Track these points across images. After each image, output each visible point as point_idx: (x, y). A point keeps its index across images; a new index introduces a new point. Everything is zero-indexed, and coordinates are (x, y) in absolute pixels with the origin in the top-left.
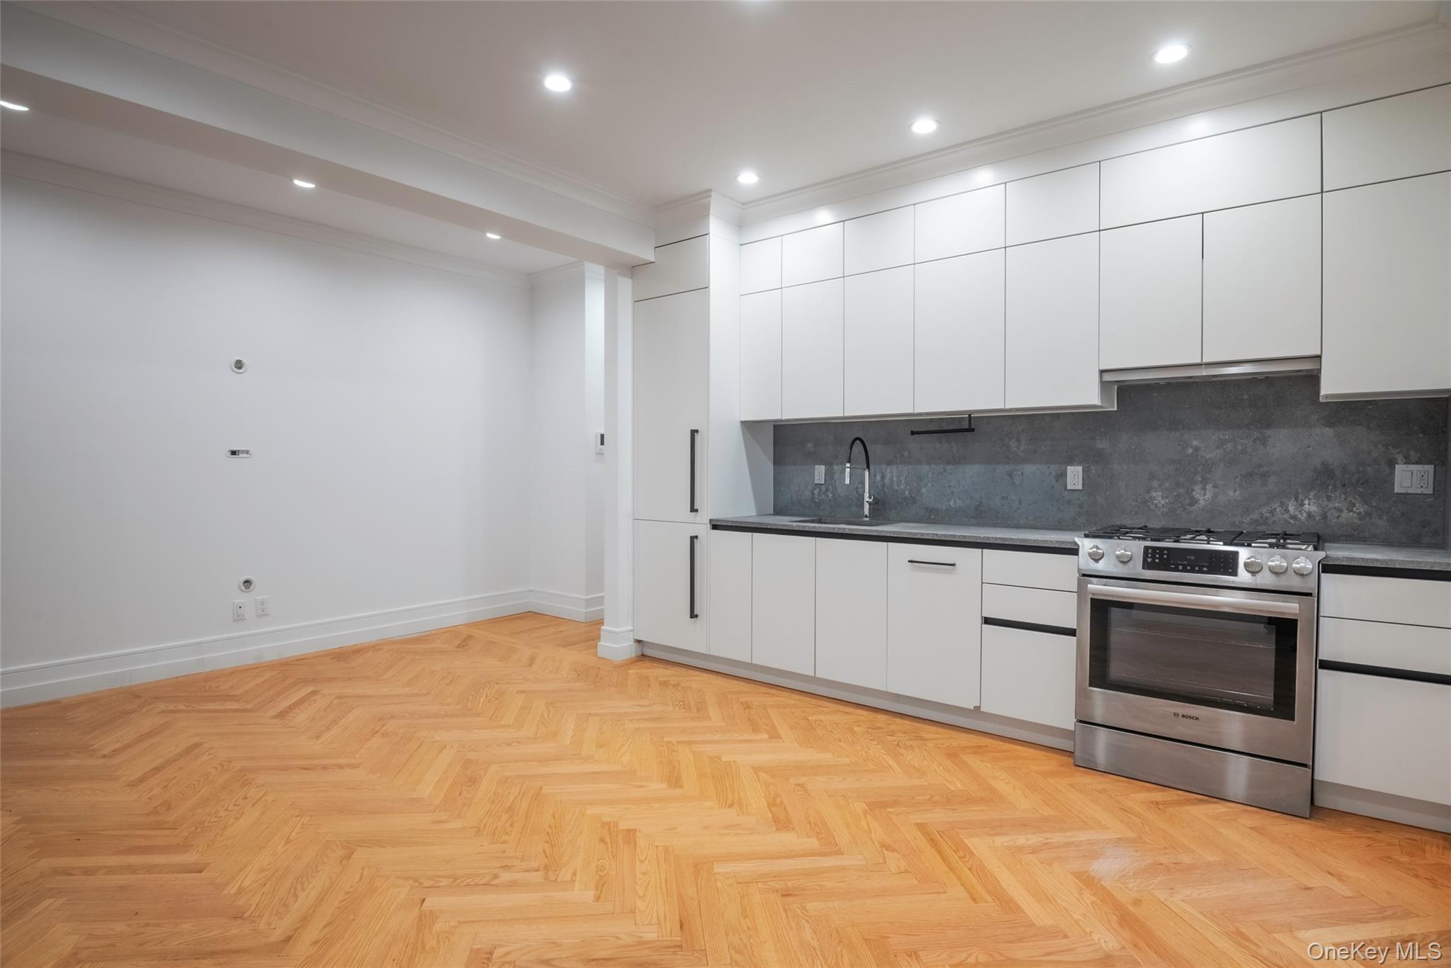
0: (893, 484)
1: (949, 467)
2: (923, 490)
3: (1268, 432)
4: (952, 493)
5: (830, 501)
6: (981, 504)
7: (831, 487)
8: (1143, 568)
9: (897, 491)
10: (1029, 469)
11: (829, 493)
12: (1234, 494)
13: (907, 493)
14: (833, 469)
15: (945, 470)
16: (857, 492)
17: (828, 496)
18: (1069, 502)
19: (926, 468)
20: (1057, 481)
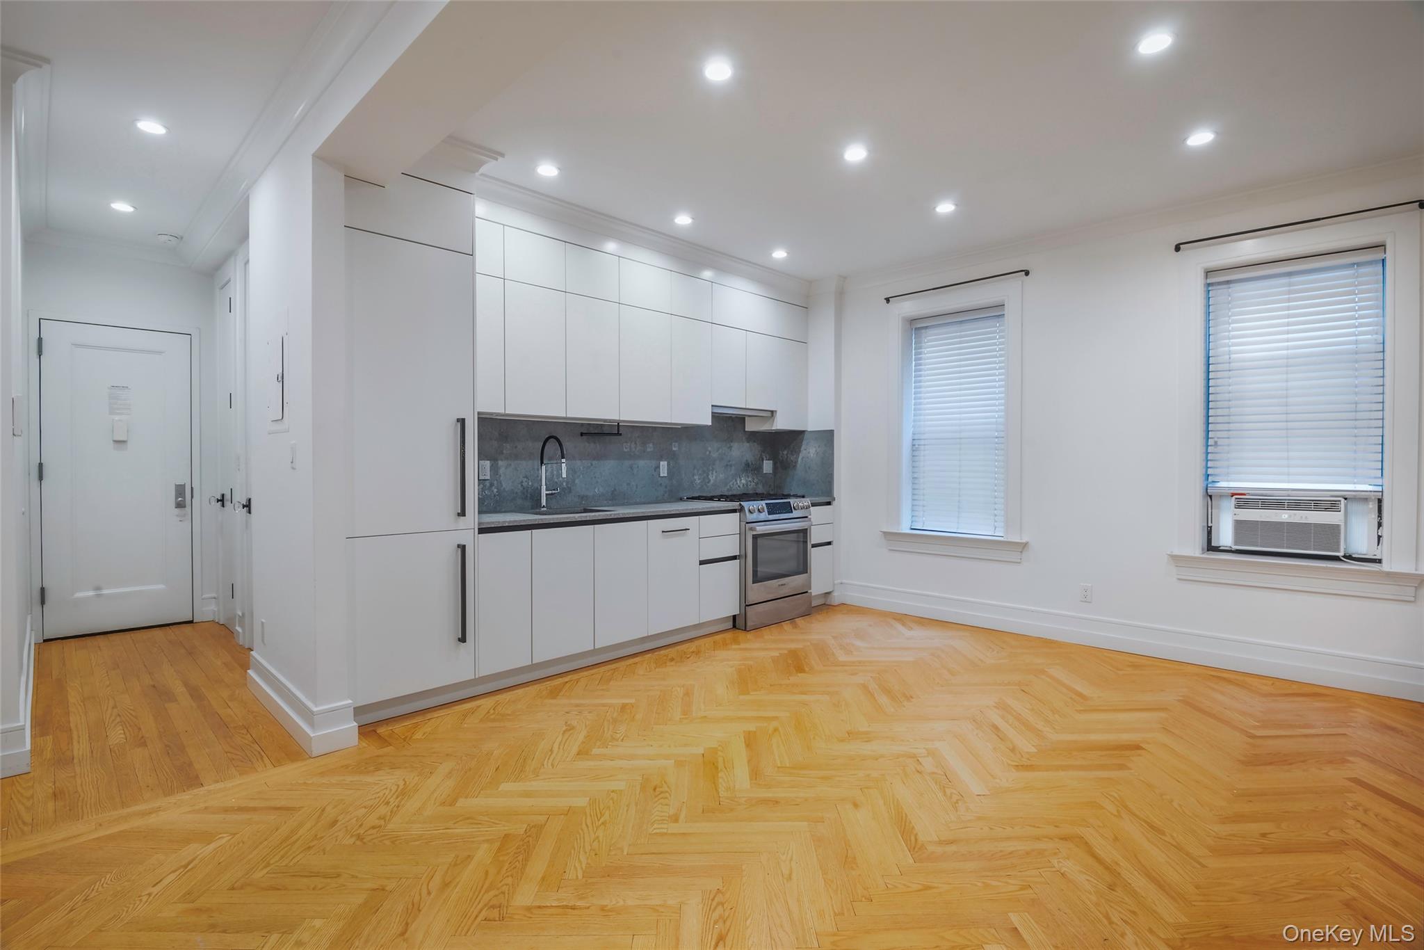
0: (553, 476)
1: (594, 462)
2: (577, 481)
3: (732, 444)
4: (597, 482)
5: (495, 496)
6: (615, 489)
7: (495, 482)
8: (769, 514)
9: (556, 482)
10: (641, 463)
11: (493, 487)
12: (722, 476)
13: (564, 484)
14: (498, 464)
15: (592, 465)
16: (522, 485)
17: (493, 491)
18: (661, 484)
19: (578, 462)
20: (655, 471)
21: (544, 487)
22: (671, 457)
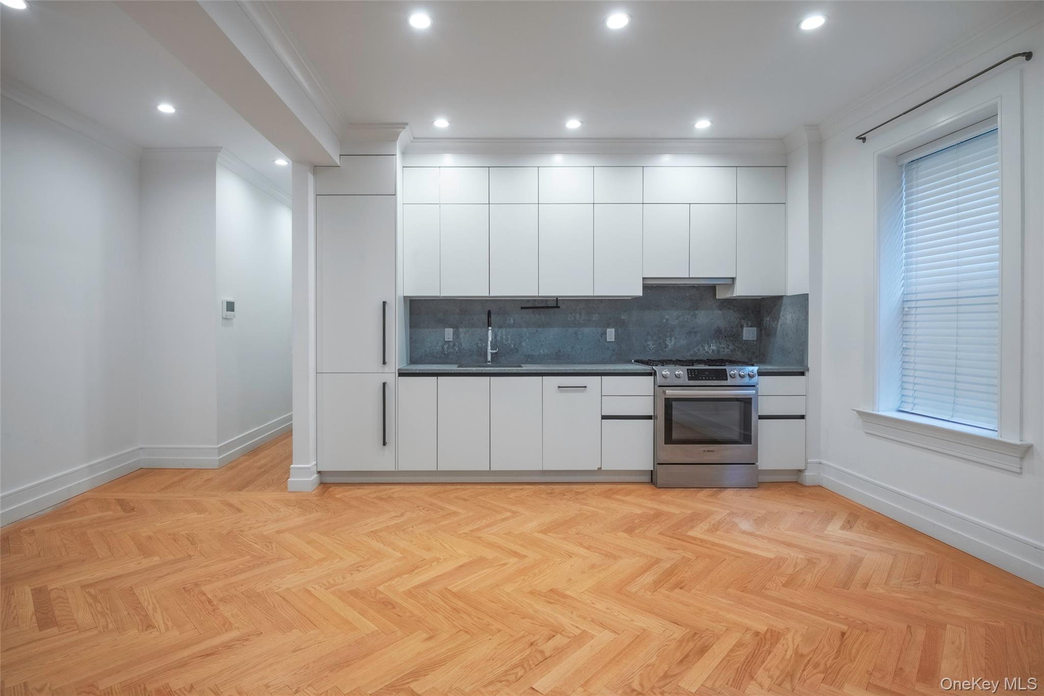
0: (503, 340)
1: (539, 329)
2: (523, 344)
3: (697, 312)
4: (542, 345)
5: (457, 353)
6: (559, 351)
7: (457, 343)
8: (689, 380)
9: (506, 345)
10: (586, 330)
11: (456, 347)
12: (683, 342)
13: (512, 346)
14: (459, 331)
15: (537, 331)
16: (477, 346)
17: (455, 349)
18: (608, 348)
19: (525, 330)
20: (601, 337)
21: (489, 348)
22: (619, 324)
